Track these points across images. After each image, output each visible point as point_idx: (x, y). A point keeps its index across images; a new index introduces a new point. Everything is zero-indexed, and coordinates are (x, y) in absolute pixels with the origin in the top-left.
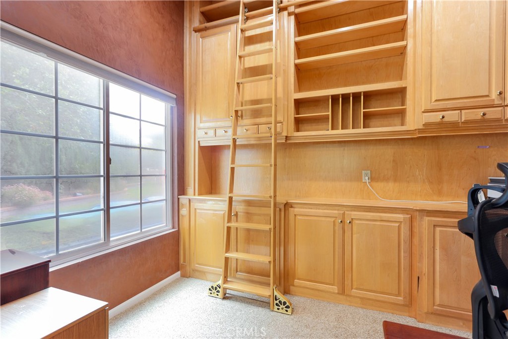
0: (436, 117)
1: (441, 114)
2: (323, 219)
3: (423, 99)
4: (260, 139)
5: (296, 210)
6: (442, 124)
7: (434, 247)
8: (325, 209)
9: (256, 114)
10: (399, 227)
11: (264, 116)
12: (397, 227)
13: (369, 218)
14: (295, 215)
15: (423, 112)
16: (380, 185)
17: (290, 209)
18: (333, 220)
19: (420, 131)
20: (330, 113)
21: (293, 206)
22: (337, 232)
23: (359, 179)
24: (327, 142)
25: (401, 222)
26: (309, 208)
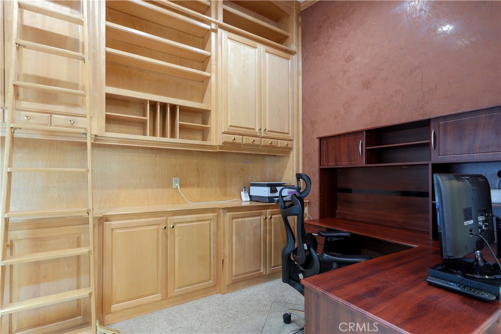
0: (230, 138)
1: (233, 137)
2: (146, 228)
3: (223, 123)
4: (52, 133)
5: (113, 223)
6: (233, 144)
7: (232, 235)
8: (147, 218)
9: (47, 97)
10: (210, 224)
11: (61, 104)
12: (209, 225)
13: (189, 220)
14: (112, 229)
15: (223, 133)
16: (188, 190)
17: (105, 223)
18: (156, 227)
19: (220, 147)
20: (148, 118)
21: (109, 219)
22: (160, 238)
23: (169, 185)
24: (138, 148)
25: (211, 219)
26: (130, 219)
